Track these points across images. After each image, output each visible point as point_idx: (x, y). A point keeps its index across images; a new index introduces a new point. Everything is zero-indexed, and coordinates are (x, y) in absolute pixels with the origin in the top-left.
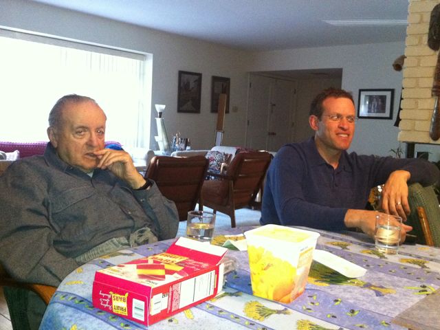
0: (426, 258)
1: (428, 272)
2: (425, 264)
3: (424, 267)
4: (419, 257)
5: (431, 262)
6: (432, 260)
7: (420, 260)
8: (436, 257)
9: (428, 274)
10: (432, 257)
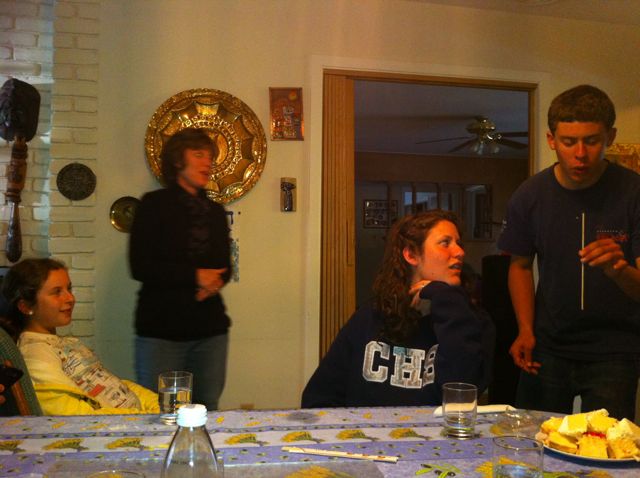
0: (18, 436)
1: (25, 457)
2: (19, 446)
3: (16, 450)
4: (8, 438)
5: (27, 440)
6: (26, 437)
7: (10, 441)
8: (32, 432)
9: (24, 461)
10: (26, 433)
